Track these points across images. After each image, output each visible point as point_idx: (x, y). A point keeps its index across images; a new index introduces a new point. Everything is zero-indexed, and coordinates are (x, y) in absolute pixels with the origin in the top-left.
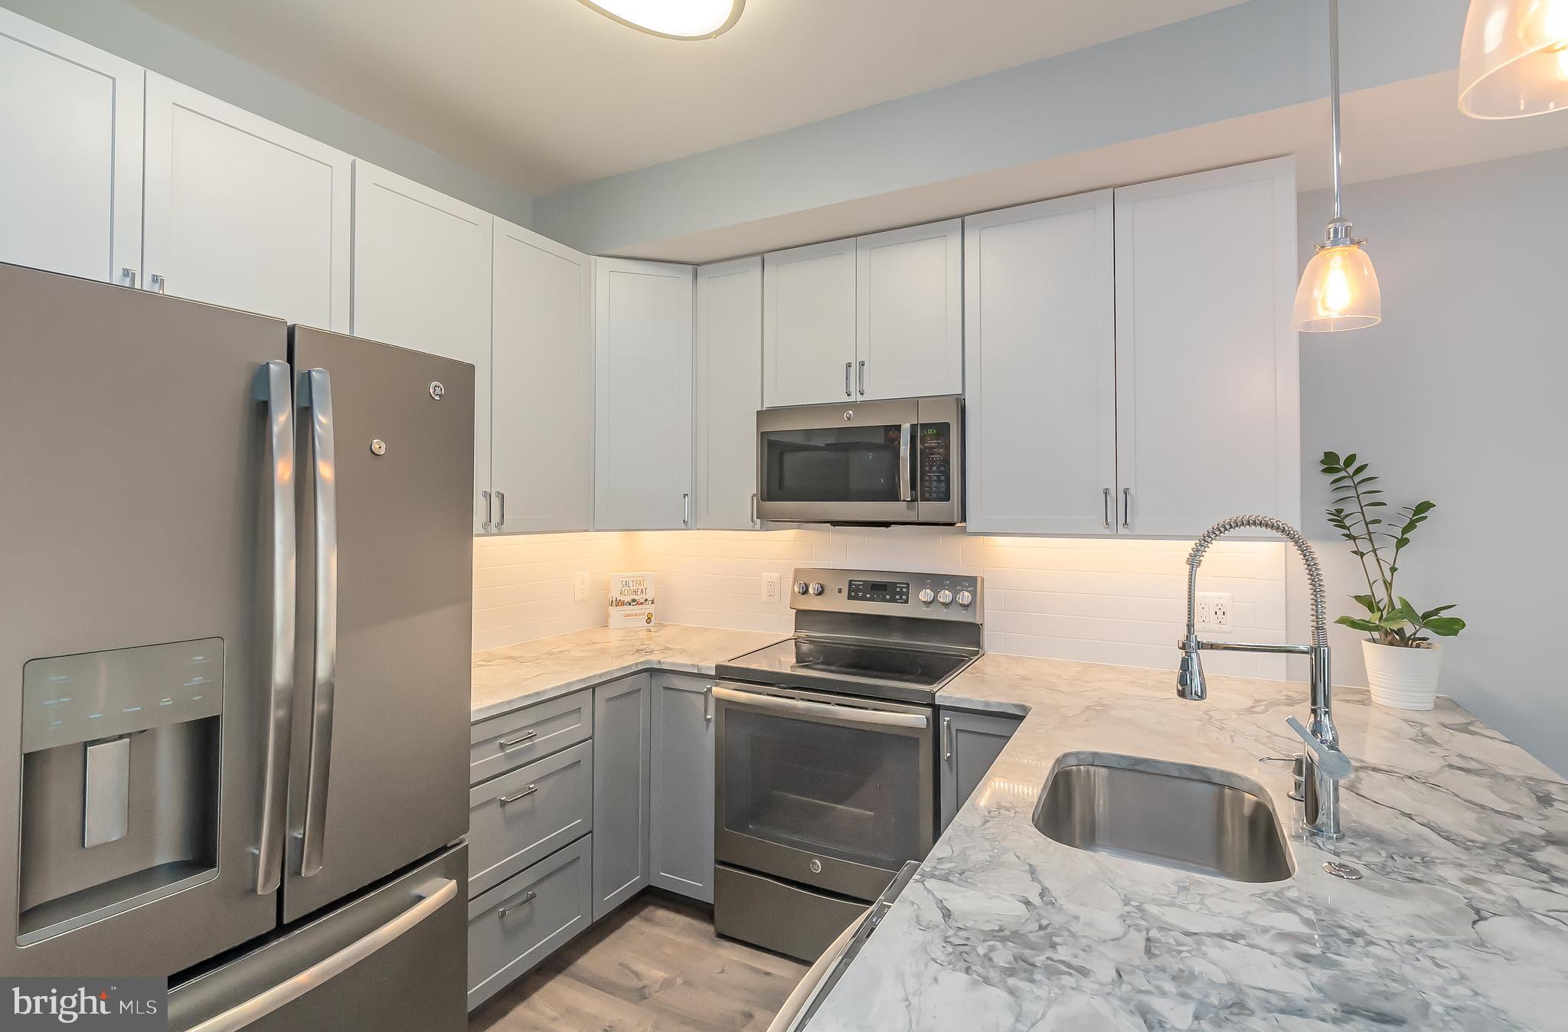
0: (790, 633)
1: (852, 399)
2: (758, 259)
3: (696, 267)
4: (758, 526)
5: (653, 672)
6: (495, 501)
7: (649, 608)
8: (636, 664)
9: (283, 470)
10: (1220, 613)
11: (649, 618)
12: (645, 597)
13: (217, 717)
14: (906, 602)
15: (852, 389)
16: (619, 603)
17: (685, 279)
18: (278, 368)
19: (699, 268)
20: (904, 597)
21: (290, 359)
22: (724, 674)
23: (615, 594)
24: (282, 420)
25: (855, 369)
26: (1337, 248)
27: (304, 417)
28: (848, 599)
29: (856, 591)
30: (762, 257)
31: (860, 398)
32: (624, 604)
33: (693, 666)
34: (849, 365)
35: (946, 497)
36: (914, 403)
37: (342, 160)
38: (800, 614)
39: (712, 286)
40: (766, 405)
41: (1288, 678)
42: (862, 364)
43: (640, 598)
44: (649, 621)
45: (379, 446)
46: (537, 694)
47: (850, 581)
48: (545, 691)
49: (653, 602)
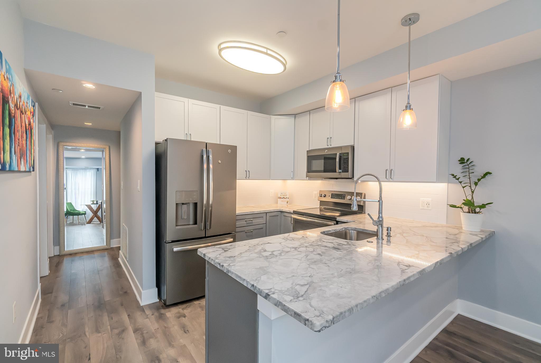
0: (318, 206)
1: (329, 147)
2: (309, 112)
3: (295, 115)
4: (308, 179)
5: (282, 212)
6: (248, 172)
7: (288, 200)
8: (277, 209)
9: (205, 166)
10: (428, 204)
11: (287, 202)
12: (286, 197)
13: (197, 203)
14: (344, 199)
15: (329, 145)
16: (280, 198)
17: (293, 119)
18: (205, 149)
19: (296, 115)
20: (344, 198)
21: (206, 148)
22: (295, 213)
23: (279, 196)
24: (205, 157)
25: (329, 139)
26: (407, 110)
27: (208, 157)
28: (331, 198)
29: (334, 196)
30: (309, 111)
31: (330, 147)
32: (281, 198)
33: (289, 211)
34: (328, 138)
35: (347, 171)
36: (340, 148)
37: (218, 106)
38: (321, 201)
39: (299, 120)
40: (310, 149)
41: (447, 224)
42: (331, 138)
43: (285, 197)
44: (287, 203)
45: (220, 162)
46: (253, 212)
47: (332, 194)
48: (255, 212)
49: (288, 198)
